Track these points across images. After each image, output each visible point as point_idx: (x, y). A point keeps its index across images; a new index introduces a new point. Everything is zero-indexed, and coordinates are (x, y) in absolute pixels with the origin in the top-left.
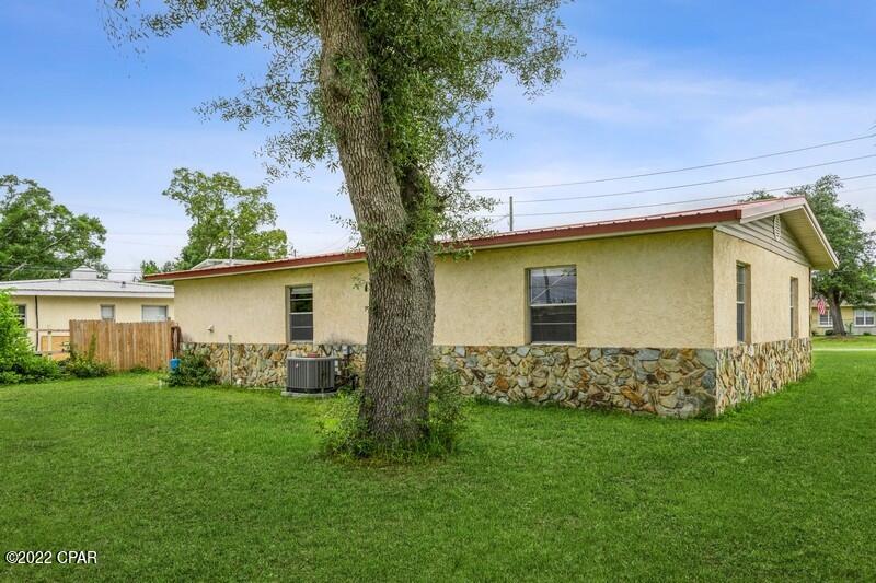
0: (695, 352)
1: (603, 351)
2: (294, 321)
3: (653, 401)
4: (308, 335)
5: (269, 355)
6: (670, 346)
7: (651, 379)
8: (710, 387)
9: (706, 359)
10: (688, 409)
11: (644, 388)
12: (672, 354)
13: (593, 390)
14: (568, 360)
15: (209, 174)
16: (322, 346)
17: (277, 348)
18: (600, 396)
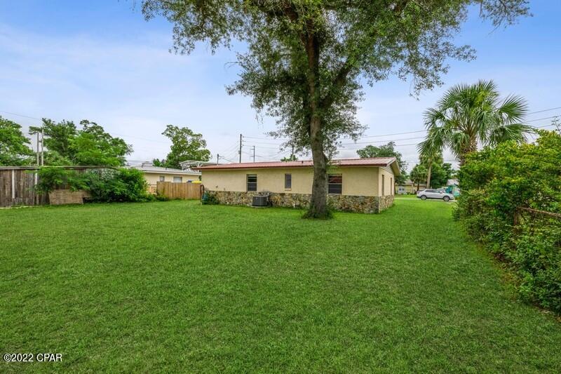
0: (374, 197)
1: (350, 196)
2: (249, 185)
3: (363, 209)
4: (255, 189)
5: (240, 195)
6: (366, 195)
7: (362, 204)
8: (377, 206)
9: (377, 199)
10: (372, 211)
11: (360, 206)
12: (368, 197)
13: (346, 207)
14: (339, 198)
15: (180, 128)
16: (260, 193)
17: (243, 193)
18: (348, 208)
